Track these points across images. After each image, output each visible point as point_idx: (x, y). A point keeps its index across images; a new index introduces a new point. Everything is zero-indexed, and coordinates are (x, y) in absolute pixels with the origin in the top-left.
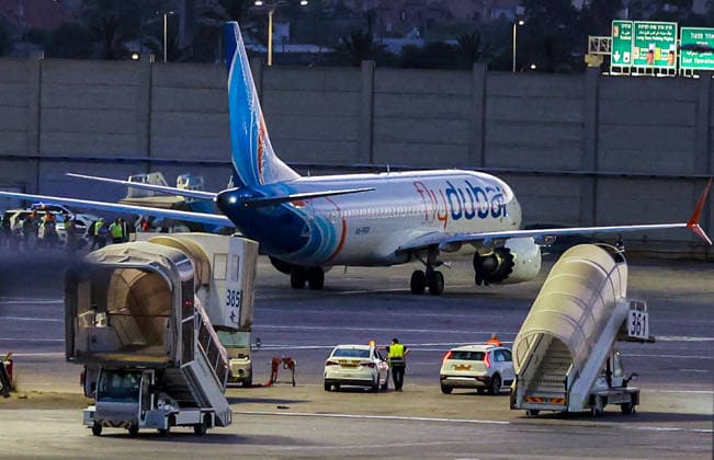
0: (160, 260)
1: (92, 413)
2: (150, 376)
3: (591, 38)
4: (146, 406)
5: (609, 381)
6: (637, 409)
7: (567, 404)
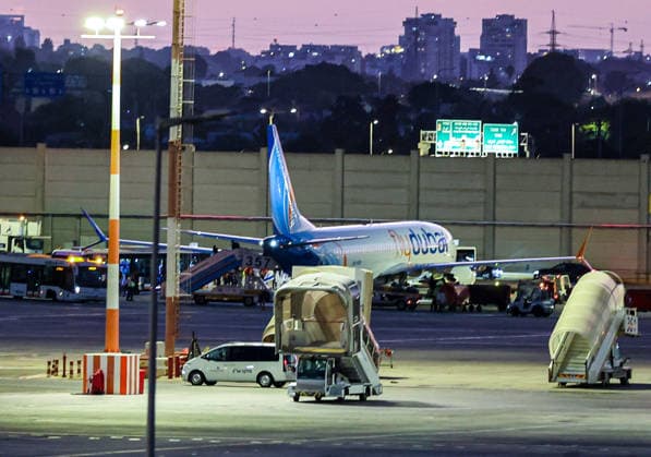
0: (337, 285)
1: (294, 388)
2: (331, 363)
3: (422, 132)
4: (330, 383)
5: (612, 363)
6: (630, 381)
7: (587, 378)
